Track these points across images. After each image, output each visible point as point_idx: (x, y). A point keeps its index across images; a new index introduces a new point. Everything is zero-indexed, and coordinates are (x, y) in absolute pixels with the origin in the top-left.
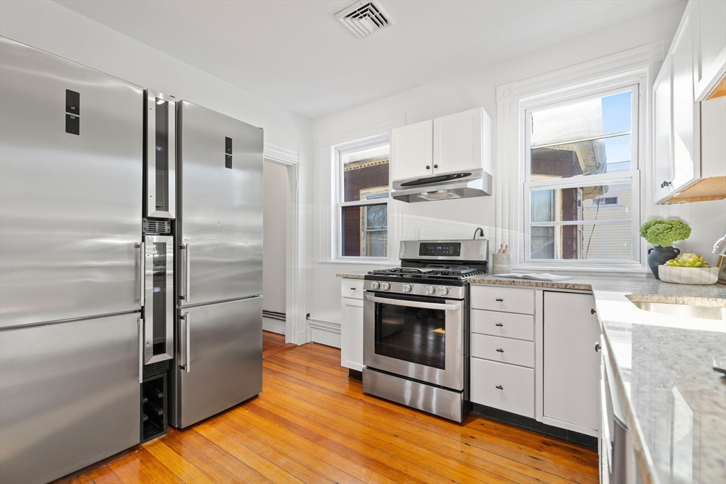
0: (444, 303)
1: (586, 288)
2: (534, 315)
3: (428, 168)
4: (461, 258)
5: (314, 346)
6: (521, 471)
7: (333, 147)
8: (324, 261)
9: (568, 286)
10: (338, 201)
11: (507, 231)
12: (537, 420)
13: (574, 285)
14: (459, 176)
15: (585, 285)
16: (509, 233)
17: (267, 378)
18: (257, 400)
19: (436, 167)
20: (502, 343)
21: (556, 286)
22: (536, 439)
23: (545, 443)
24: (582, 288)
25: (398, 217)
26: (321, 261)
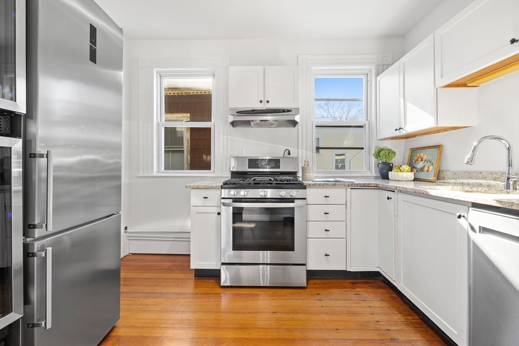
0: (294, 202)
1: (375, 185)
2: (346, 205)
3: (261, 102)
4: (281, 169)
5: (134, 257)
6: (359, 305)
7: (155, 70)
8: (146, 175)
9: (366, 185)
10: (159, 121)
11: (305, 151)
12: (348, 270)
13: (368, 184)
14: (284, 111)
15: (374, 184)
16: (306, 153)
17: (124, 302)
18: (116, 330)
19: (268, 102)
20: (327, 226)
21: (359, 185)
22: (348, 282)
23: (352, 283)
24: (372, 185)
25: (223, 138)
26: (141, 174)
